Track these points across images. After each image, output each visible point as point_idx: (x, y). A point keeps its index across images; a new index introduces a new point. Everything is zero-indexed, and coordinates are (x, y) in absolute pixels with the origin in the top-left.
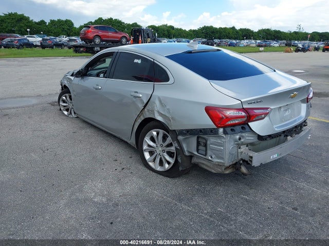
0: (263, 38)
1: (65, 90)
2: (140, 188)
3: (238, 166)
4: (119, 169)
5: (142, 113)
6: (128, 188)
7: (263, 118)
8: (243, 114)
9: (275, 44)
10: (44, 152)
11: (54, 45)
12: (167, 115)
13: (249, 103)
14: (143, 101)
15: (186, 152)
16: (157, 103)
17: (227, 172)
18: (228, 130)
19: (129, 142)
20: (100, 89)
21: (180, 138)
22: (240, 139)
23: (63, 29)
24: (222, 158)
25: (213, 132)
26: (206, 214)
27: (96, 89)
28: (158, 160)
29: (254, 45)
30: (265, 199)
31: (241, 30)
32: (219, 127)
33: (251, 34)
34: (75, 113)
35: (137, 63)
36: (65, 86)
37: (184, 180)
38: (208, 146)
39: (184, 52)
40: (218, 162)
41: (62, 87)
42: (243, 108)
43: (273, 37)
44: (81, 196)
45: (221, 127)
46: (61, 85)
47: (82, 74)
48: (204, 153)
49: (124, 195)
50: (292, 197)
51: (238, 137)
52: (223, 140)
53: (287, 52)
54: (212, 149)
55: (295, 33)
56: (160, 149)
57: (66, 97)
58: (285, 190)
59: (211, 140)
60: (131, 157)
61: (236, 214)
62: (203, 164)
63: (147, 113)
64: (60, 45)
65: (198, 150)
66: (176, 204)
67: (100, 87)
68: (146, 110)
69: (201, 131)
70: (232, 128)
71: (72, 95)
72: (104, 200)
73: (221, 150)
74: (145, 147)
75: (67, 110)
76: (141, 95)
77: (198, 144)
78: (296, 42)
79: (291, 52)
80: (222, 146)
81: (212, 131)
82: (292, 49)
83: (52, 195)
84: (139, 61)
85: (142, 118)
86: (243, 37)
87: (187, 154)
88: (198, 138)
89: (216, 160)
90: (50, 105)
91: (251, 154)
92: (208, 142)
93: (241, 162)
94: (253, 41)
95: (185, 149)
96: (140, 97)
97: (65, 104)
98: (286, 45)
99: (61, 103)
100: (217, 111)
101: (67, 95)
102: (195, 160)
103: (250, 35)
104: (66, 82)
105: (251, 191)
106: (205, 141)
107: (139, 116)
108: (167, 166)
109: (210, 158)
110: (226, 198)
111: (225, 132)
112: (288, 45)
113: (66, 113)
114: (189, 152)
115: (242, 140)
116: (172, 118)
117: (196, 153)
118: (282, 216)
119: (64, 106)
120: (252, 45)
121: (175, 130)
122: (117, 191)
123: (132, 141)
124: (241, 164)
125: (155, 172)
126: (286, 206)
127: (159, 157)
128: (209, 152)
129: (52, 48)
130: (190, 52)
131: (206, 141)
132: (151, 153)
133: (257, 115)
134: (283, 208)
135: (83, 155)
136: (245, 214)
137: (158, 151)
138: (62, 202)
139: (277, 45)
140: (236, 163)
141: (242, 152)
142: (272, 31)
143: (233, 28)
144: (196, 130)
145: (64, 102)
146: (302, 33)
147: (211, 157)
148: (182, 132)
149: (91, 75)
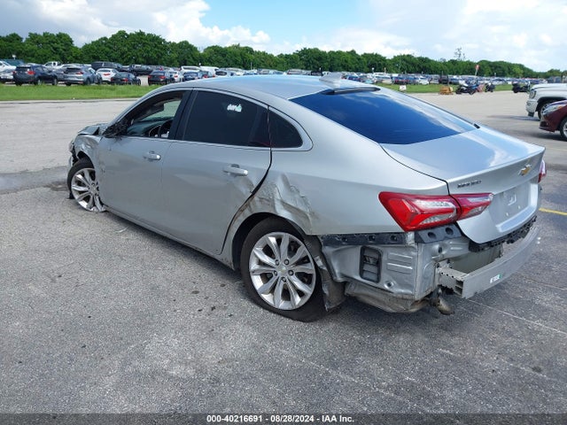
0: (402, 70)
1: (81, 160)
2: (254, 346)
3: (434, 298)
4: (207, 309)
5: (249, 205)
6: (231, 347)
7: (479, 213)
8: (451, 205)
9: (422, 80)
10: (53, 281)
11: (40, 78)
12: (301, 208)
13: (460, 185)
14: (251, 182)
15: (338, 276)
16: (280, 185)
17: (414, 310)
18: (424, 234)
19: (218, 257)
20: (156, 160)
21: (327, 250)
22: (440, 250)
23: (55, 49)
24: (410, 287)
25: (395, 239)
26: (386, 389)
27: (151, 160)
28: (279, 290)
29: (389, 81)
30: (482, 355)
31: (365, 55)
32: (407, 230)
33: (382, 63)
34: (102, 204)
35: (235, 112)
36: (82, 154)
37: (332, 325)
38: (383, 265)
39: (321, 93)
40: (401, 293)
41: (74, 156)
42: (449, 195)
43: (417, 69)
44: (143, 367)
45: (411, 230)
46: (73, 151)
47: (119, 130)
48: (374, 277)
49: (225, 360)
50: (526, 348)
51: (437, 247)
52: (414, 253)
53: (444, 92)
54: (391, 270)
55: (453, 62)
56: (284, 268)
57: (83, 175)
58: (511, 335)
59: (389, 254)
60: (223, 285)
61: (440, 385)
62: (368, 296)
63: (258, 204)
64: (49, 79)
65: (362, 272)
66: (327, 373)
67: (158, 157)
68: (256, 198)
69: (371, 236)
70: (430, 231)
71: (96, 169)
72: (191, 372)
73: (407, 272)
74: (254, 266)
75: (87, 199)
76: (246, 172)
77: (363, 260)
78: (455, 77)
79: (450, 93)
80: (410, 265)
81: (393, 237)
82: (452, 89)
83: (85, 368)
84: (238, 109)
85: (247, 213)
86: (370, 67)
87: (340, 279)
88: (363, 250)
89: (398, 290)
90: (49, 189)
91: (459, 276)
92: (384, 258)
93: (440, 291)
94: (387, 75)
95: (337, 271)
96: (244, 175)
97: (82, 189)
98: (440, 82)
99: (75, 187)
100: (404, 201)
101: (86, 170)
102: (351, 290)
103: (380, 64)
104: (83, 146)
105: (454, 341)
106: (376, 256)
107: (241, 210)
108: (298, 300)
109: (386, 287)
110: (413, 356)
111: (418, 240)
112: (443, 82)
113: (84, 204)
114: (343, 276)
115: (444, 252)
116: (313, 214)
117: (359, 278)
118: (520, 386)
119: (81, 192)
120: (385, 81)
121: (316, 236)
122: (211, 354)
123: (226, 256)
124: (439, 295)
125: (274, 313)
126: (522, 366)
127: (282, 283)
128: (385, 276)
129: (36, 83)
130: (331, 92)
131: (380, 255)
132: (266, 277)
133: (472, 208)
134: (517, 370)
135: (130, 284)
136: (456, 384)
137: (279, 272)
138: (109, 382)
139: (425, 82)
140: (432, 293)
141: (441, 274)
142: (415, 59)
143: (353, 52)
144: (361, 236)
145: (79, 183)
146: (462, 62)
147: (389, 285)
148: (332, 240)
149: (133, 134)
